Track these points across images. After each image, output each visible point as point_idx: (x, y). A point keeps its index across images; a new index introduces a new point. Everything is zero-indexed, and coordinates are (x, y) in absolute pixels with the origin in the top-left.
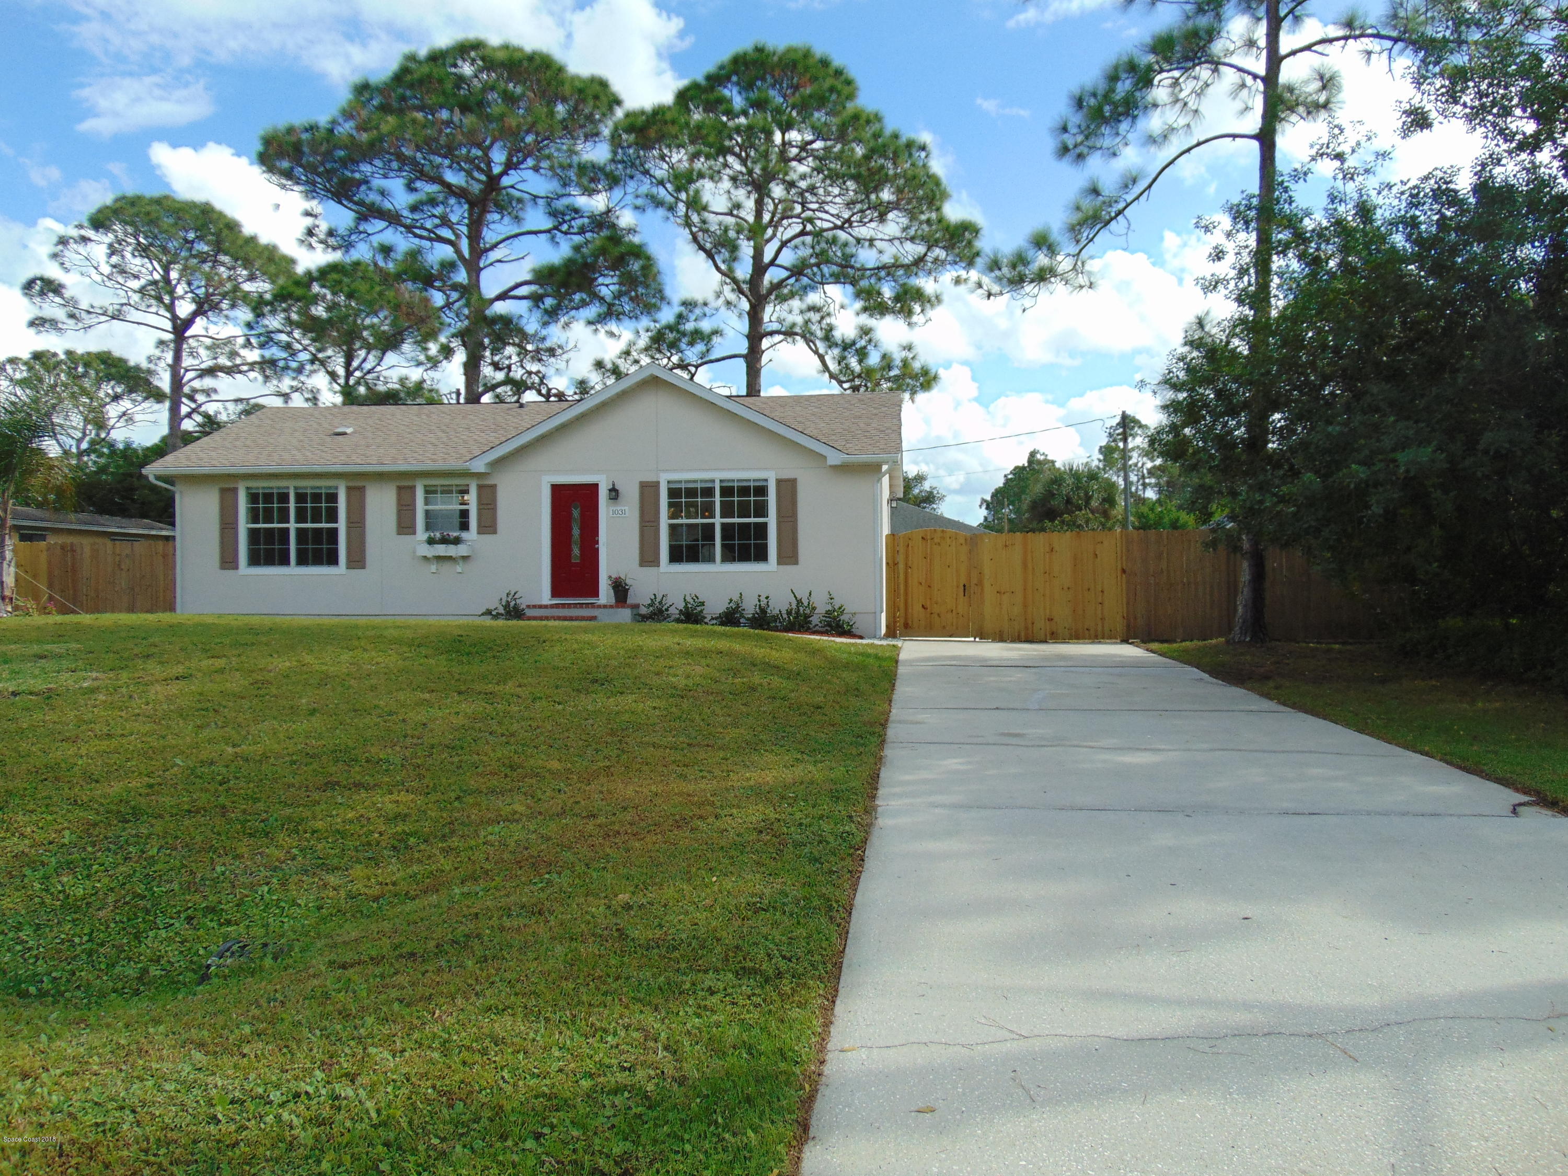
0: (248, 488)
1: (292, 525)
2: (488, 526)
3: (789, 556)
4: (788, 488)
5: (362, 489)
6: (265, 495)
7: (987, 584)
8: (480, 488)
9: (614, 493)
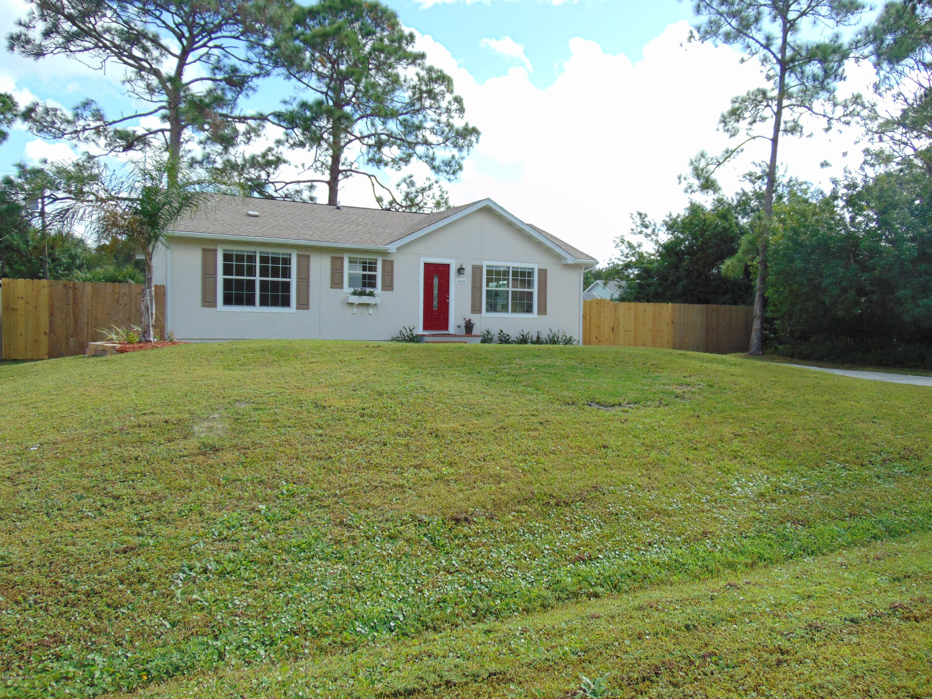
0: (224, 250)
1: (258, 279)
2: (388, 286)
3: (543, 310)
4: (543, 273)
5: (308, 257)
6: (237, 256)
7: (621, 327)
8: (384, 261)
9: (460, 271)
